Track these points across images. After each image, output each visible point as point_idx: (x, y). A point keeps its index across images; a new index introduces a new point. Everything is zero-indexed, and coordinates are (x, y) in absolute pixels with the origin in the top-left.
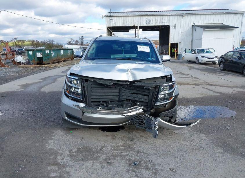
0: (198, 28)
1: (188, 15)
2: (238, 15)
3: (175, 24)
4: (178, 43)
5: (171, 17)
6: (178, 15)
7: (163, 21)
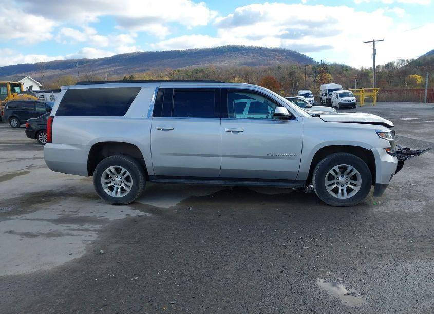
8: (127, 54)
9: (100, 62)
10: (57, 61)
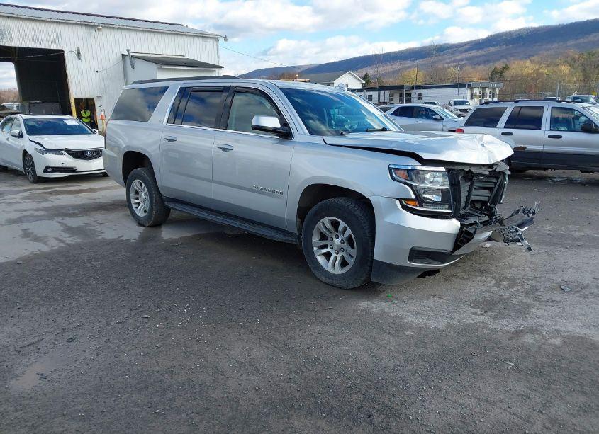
0: (138, 63)
1: (107, 26)
2: (209, 40)
3: (78, 48)
4: (95, 97)
5: (64, 29)
6: (81, 25)
7: (44, 36)
8: (510, 32)
9: (467, 47)
10: (410, 49)
